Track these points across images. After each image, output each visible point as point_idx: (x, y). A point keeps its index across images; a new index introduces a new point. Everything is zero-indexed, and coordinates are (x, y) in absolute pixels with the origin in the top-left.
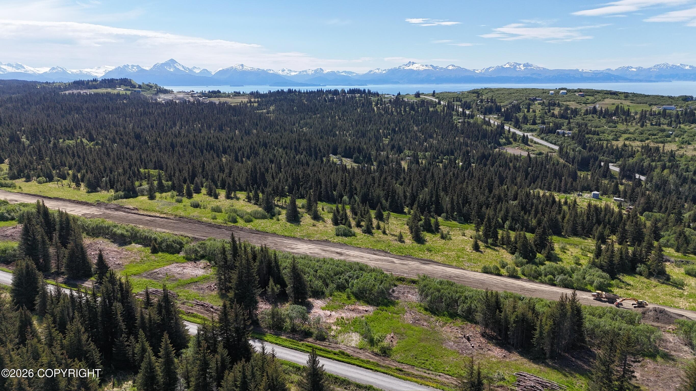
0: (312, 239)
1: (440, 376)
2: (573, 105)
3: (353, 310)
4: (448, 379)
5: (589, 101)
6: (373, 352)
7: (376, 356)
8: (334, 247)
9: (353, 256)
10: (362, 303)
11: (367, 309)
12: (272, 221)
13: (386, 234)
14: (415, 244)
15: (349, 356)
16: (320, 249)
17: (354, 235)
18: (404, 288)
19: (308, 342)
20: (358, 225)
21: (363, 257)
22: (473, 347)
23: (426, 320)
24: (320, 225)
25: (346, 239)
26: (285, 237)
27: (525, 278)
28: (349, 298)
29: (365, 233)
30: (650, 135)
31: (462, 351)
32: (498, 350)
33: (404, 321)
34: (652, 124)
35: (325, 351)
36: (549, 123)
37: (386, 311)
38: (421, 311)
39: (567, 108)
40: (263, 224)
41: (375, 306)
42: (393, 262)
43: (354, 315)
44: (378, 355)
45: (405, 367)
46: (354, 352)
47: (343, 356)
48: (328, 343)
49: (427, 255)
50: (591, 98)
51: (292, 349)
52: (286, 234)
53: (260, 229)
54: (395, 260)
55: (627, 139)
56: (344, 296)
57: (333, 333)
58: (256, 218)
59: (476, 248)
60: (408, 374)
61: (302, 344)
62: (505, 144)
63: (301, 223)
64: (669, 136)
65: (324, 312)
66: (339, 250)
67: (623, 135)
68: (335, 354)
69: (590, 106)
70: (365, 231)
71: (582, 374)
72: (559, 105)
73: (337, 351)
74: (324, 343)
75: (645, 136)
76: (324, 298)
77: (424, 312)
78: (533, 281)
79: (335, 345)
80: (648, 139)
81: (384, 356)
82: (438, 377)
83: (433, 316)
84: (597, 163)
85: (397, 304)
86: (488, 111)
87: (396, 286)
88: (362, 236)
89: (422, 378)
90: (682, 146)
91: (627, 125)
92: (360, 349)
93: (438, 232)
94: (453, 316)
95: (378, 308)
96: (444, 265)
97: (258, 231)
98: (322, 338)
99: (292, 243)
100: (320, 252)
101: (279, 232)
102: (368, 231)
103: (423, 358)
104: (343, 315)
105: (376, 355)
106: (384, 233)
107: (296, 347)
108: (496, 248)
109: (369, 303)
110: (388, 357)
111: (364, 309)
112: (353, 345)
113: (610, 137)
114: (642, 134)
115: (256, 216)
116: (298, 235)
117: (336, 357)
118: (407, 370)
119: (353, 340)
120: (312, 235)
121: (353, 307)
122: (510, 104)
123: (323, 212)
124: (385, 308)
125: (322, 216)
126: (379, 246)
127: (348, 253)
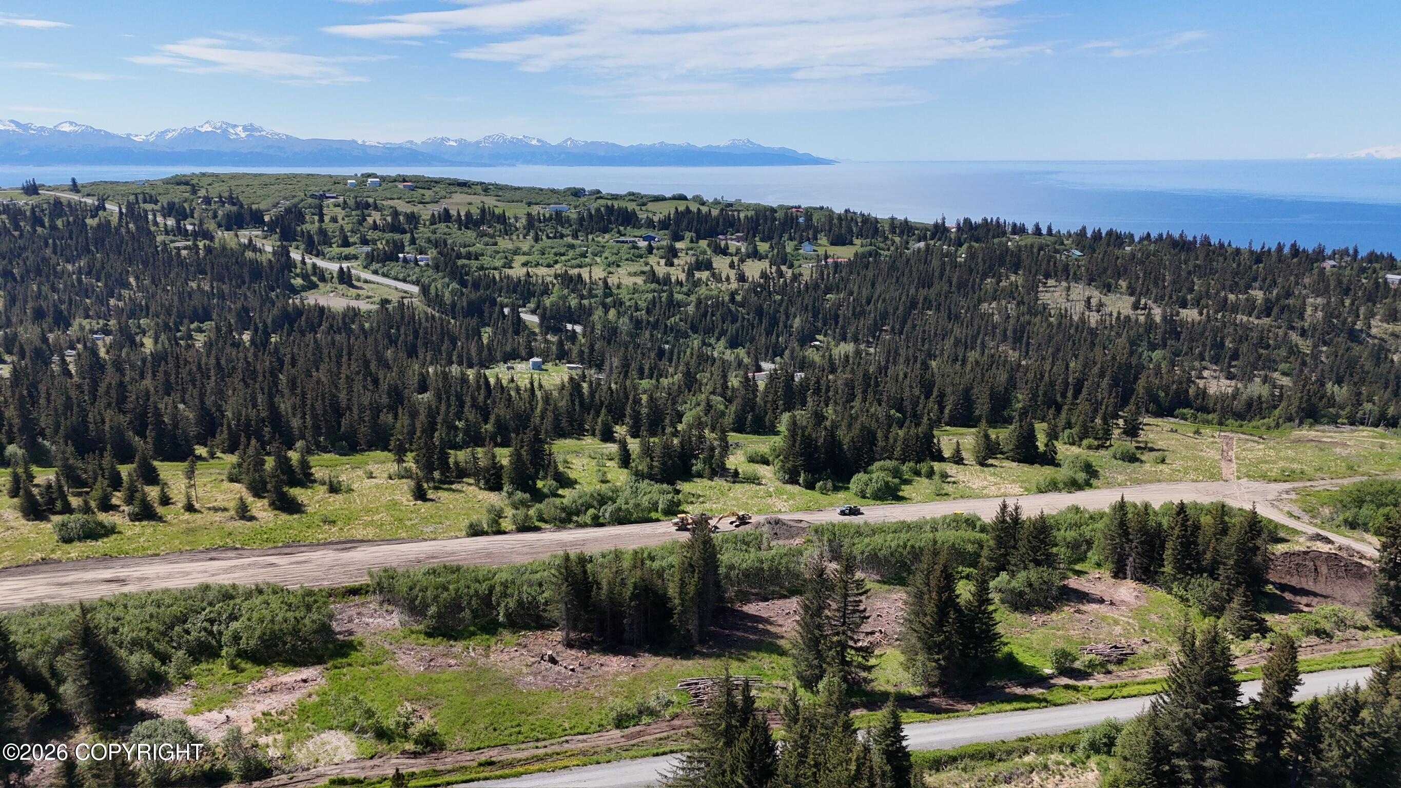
1: (567, 741)
2: (404, 207)
3: (271, 690)
4: (585, 741)
5: (427, 199)
6: (404, 752)
7: (415, 758)
8: (84, 569)
10: (281, 669)
11: (304, 677)
13: (199, 511)
14: (284, 517)
15: (360, 781)
16: (48, 584)
17: (109, 531)
18: (345, 610)
20: (108, 507)
21: (188, 574)
22: (573, 670)
23: (446, 656)
25: (102, 545)
27: (548, 526)
28: (237, 668)
29: (140, 520)
30: (556, 254)
31: (560, 684)
32: (615, 659)
33: (407, 672)
34: (548, 237)
36: (374, 242)
37: (350, 665)
38: (423, 641)
39: (396, 213)
41: (313, 664)
42: (273, 564)
43: (286, 698)
44: (419, 753)
45: (491, 753)
46: (363, 768)
48: (285, 776)
49: (333, 532)
50: (428, 194)
54: (272, 559)
55: (525, 264)
57: (274, 753)
59: (420, 495)
60: (511, 764)
62: (304, 289)
64: (584, 255)
65: (204, 716)
66: (108, 574)
67: (516, 257)
69: (437, 209)
70: (137, 514)
71: (758, 650)
72: (376, 208)
74: (272, 781)
75: (550, 258)
77: (430, 641)
78: (565, 528)
79: (305, 773)
80: (556, 262)
81: (432, 751)
82: (566, 745)
83: (453, 642)
84: (497, 309)
85: (360, 643)
86: (235, 222)
88: (139, 529)
89: (540, 759)
90: (611, 269)
91: (511, 239)
93: (315, 482)
94: (491, 628)
95: (327, 666)
98: (258, 772)
100: (53, 590)
102: (146, 513)
103: (509, 724)
104: (260, 707)
105: (415, 755)
106: (191, 509)
108: (453, 487)
110: (442, 749)
111: (299, 678)
112: (348, 756)
113: (498, 263)
114: (544, 254)
118: (500, 758)
119: (338, 747)
121: (266, 684)
122: (275, 206)
124: (343, 661)
126: (205, 540)
127: (136, 574)
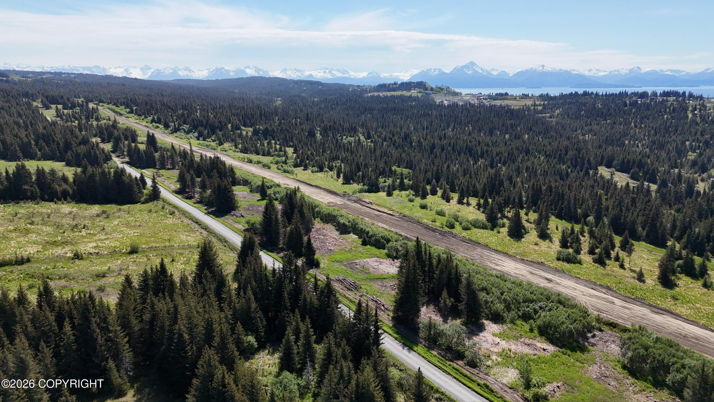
0: (526, 259)
6: (523, 395)
7: (524, 401)
8: (546, 271)
9: (564, 286)
10: (543, 340)
11: (545, 348)
12: (491, 232)
13: (624, 269)
15: (493, 391)
16: (528, 271)
17: (580, 263)
18: (611, 336)
19: (457, 364)
20: (591, 252)
21: (575, 289)
23: (616, 379)
24: (544, 244)
26: (496, 251)
28: (531, 330)
29: (596, 263)
33: (585, 373)
35: (470, 379)
37: (569, 356)
38: (617, 368)
40: (480, 234)
41: (557, 346)
42: (613, 303)
43: (526, 350)
46: (502, 389)
47: (486, 390)
48: (477, 371)
49: (668, 304)
51: (436, 366)
52: (499, 248)
53: (474, 238)
54: (616, 301)
56: (527, 327)
57: (489, 363)
58: (476, 227)
61: (450, 365)
63: (523, 240)
65: (494, 338)
66: (549, 276)
68: (479, 385)
70: (596, 260)
73: (482, 382)
74: (472, 370)
76: (502, 324)
77: (620, 370)
79: (484, 376)
83: (630, 377)
85: (589, 351)
87: (601, 330)
88: (590, 265)
92: (510, 388)
93: (702, 278)
94: (659, 384)
95: (561, 350)
96: (687, 320)
97: (471, 240)
98: (473, 364)
99: (501, 258)
101: (491, 245)
102: (600, 261)
104: (513, 347)
105: (526, 400)
106: (622, 266)
107: (440, 365)
109: (552, 341)
111: (542, 347)
112: (505, 382)
115: (476, 225)
116: (512, 251)
117: (477, 389)
119: (507, 377)
120: (527, 254)
121: (530, 341)
123: (556, 231)
124: (569, 352)
125: (551, 236)
126: (606, 281)
127: (559, 281)
